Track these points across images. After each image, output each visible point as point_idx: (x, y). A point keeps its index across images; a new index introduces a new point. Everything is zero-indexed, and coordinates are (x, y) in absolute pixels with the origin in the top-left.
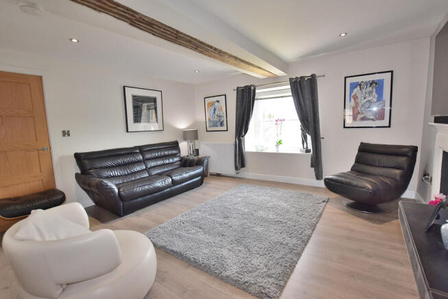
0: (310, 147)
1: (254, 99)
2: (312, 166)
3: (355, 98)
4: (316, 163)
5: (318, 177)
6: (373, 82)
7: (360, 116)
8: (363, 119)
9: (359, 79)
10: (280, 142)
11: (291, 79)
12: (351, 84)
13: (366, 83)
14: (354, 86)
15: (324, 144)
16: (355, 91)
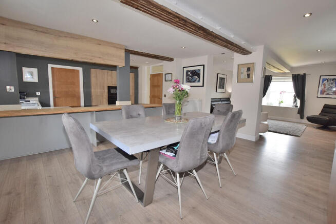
0: (299, 105)
1: (271, 81)
2: (298, 113)
3: (324, 85)
4: (301, 111)
5: (302, 117)
6: (334, 79)
7: (325, 93)
8: (327, 94)
9: (327, 77)
10: (282, 102)
11: (293, 75)
12: (323, 79)
13: (331, 79)
14: (324, 80)
15: (306, 104)
16: (325, 82)
